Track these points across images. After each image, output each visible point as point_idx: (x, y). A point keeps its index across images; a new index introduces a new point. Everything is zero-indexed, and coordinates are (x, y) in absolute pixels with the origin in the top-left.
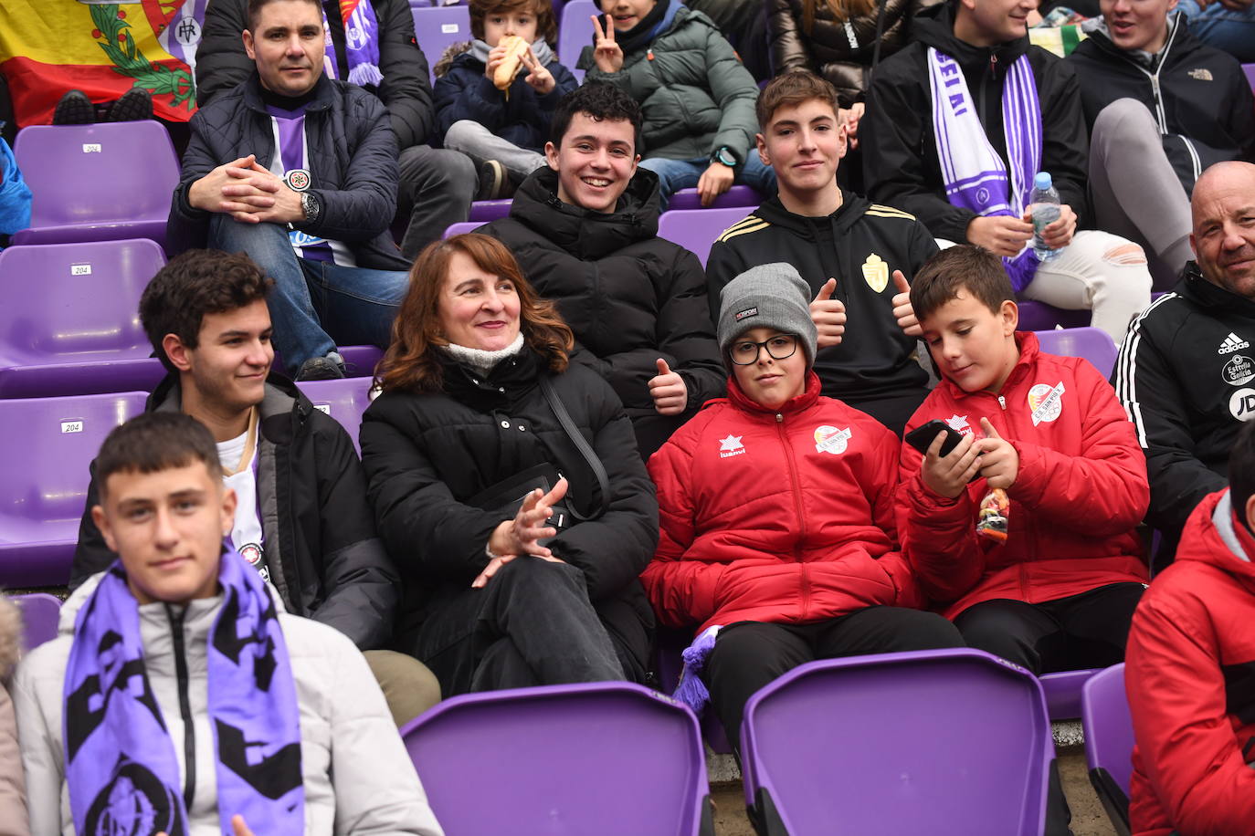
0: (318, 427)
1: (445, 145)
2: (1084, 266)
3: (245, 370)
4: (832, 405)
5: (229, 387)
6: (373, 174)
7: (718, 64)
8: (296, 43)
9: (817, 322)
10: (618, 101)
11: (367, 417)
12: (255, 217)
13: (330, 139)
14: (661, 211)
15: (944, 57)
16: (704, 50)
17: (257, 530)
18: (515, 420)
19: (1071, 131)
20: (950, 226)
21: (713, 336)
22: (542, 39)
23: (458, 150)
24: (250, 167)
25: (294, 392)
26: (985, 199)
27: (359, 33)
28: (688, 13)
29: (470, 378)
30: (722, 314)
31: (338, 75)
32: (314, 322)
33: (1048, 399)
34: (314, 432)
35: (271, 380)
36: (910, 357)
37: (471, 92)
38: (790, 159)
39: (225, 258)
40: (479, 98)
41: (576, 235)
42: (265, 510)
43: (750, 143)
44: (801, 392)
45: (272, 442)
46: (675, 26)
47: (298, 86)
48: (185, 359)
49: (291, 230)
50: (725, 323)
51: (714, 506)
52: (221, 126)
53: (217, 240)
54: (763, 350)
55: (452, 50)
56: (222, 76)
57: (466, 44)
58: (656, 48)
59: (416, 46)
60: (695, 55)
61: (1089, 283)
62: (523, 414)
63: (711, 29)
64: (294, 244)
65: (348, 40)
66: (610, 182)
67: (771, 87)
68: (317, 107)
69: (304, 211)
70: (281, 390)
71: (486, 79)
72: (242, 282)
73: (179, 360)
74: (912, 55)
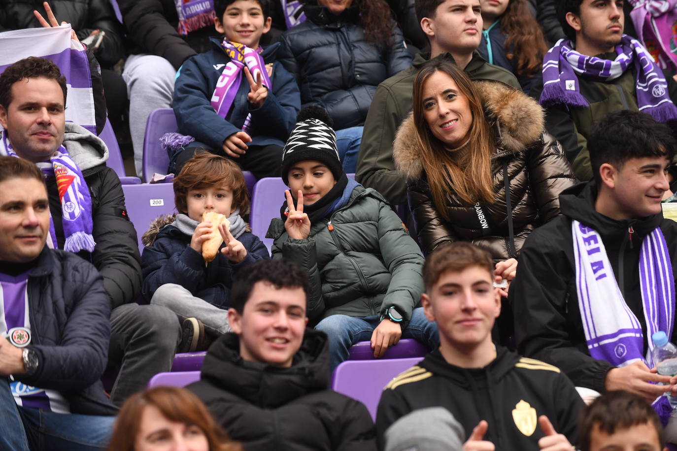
1: (152, 303)
6: (87, 331)
8: (31, 215)
13: (50, 301)
15: (586, 229)
16: (376, 222)
20: (591, 377)
22: (237, 212)
23: (163, 305)
26: (622, 353)
27: (74, 207)
28: (363, 191)
31: (56, 243)
37: (177, 260)
38: (454, 316)
40: (184, 264)
41: (258, 387)
43: (414, 302)
46: (352, 201)
49: (11, 381)
55: (158, 222)
57: (171, 216)
58: (335, 220)
59: (126, 218)
60: (370, 226)
63: (382, 203)
64: (14, 394)
65: (64, 212)
66: (287, 341)
67: (436, 255)
68: (39, 273)
69: (24, 365)
74: (558, 227)
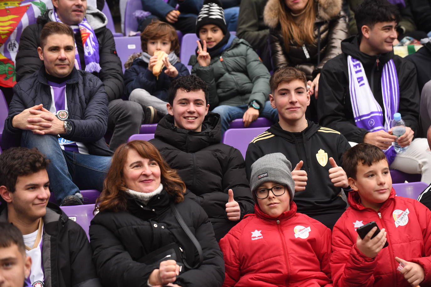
0: (70, 227)
1: (129, 99)
2: (418, 153)
3: (37, 201)
4: (302, 217)
5: (30, 209)
6: (96, 112)
7: (252, 63)
8: (63, 54)
9: (295, 180)
10: (196, 82)
11: (93, 223)
12: (43, 132)
13: (77, 96)
14: (226, 129)
15: (355, 60)
16: (245, 57)
17: (42, 274)
18: (160, 224)
19: (412, 94)
20: (356, 137)
21: (248, 186)
22: (173, 52)
23: (135, 101)
24: (41, 109)
25: (59, 212)
26: (372, 124)
27: (90, 49)
28: (238, 41)
29: (139, 204)
30: (252, 176)
31: (81, 68)
32: (69, 179)
33: (402, 216)
34: (69, 230)
35: (50, 206)
36: (338, 195)
37: (142, 76)
38: (286, 106)
39: (27, 151)
40: (145, 78)
41: (185, 142)
42: (45, 265)
43: (266, 98)
44: (289, 209)
45: (49, 234)
46: (232, 46)
47: (63, 73)
48: (10, 197)
49: (59, 137)
50: (253, 180)
51: (249, 262)
52: (27, 91)
53: (25, 142)
54: (270, 192)
55: (133, 57)
56: (28, 68)
57: (139, 54)
58: (224, 56)
59: (116, 55)
60: (241, 59)
61: (420, 162)
62: (163, 221)
63: (248, 47)
64: (60, 144)
65: (85, 52)
66: (196, 118)
67: (277, 74)
68: (71, 82)
69: (65, 129)
70: (54, 211)
71: (148, 70)
72: (35, 161)
73: (7, 198)
